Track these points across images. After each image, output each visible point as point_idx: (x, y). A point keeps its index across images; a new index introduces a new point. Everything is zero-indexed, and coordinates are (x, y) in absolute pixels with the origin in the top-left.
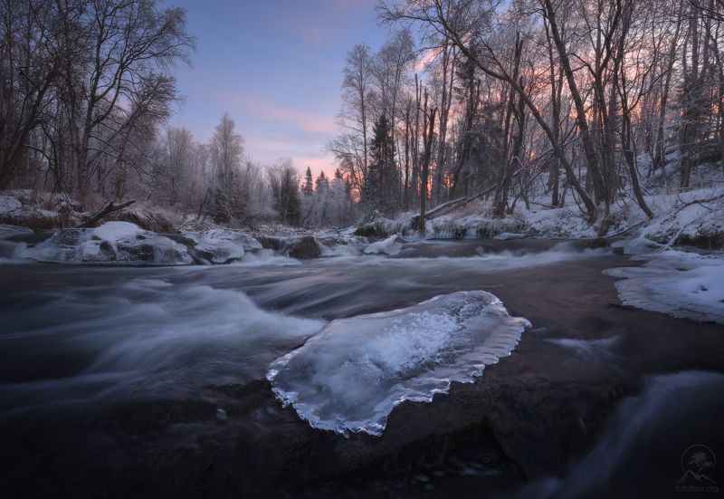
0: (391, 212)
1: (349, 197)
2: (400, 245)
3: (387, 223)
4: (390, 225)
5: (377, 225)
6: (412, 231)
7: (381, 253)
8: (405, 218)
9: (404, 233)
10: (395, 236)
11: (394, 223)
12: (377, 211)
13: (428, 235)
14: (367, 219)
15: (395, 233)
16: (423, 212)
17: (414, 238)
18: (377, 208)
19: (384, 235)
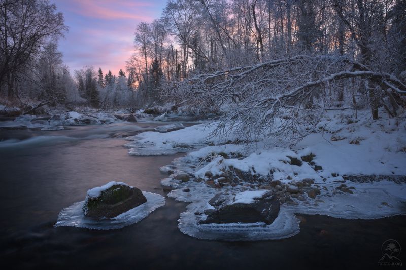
0: (161, 102)
1: (131, 89)
2: (167, 118)
3: (160, 108)
4: (161, 109)
5: (155, 109)
6: (172, 112)
7: (160, 120)
8: (168, 106)
9: (168, 113)
10: (164, 114)
11: (164, 108)
12: (155, 103)
13: (179, 114)
14: (150, 106)
15: (164, 113)
16: (176, 104)
17: (173, 115)
18: (154, 101)
19: (159, 114)
